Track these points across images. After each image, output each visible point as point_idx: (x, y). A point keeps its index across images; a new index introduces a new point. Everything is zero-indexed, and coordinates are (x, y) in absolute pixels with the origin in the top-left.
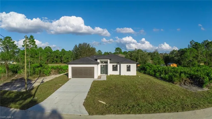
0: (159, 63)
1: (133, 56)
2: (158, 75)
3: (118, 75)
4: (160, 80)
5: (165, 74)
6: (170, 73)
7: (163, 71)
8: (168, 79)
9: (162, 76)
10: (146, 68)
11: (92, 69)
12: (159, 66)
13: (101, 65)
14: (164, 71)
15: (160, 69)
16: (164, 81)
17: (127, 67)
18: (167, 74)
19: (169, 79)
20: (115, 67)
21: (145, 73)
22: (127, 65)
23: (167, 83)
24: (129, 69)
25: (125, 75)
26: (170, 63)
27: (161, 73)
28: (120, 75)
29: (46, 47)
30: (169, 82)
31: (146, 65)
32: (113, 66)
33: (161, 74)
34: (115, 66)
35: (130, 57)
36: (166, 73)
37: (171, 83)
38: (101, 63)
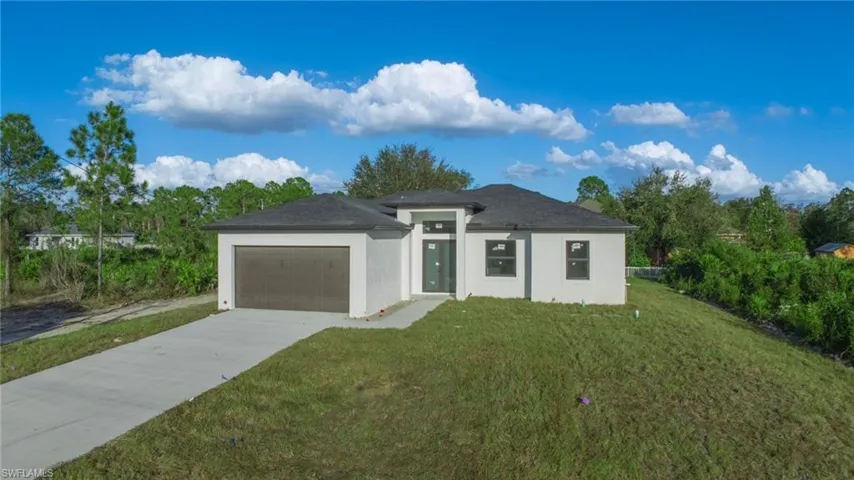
0: (777, 243)
1: (642, 204)
2: (764, 302)
3: (517, 300)
4: (772, 335)
5: (804, 300)
6: (831, 294)
7: (789, 281)
8: (818, 333)
9: (785, 309)
10: (705, 263)
11: (340, 260)
12: (774, 254)
13: (426, 243)
14: (795, 282)
15: (775, 268)
16: (793, 343)
17: (570, 253)
18: (815, 299)
19: (827, 336)
20: (500, 253)
21: (692, 294)
23: (815, 359)
24: (578, 265)
25: (558, 301)
26: (829, 244)
27: (781, 293)
28: (530, 299)
29: (288, 180)
30: (825, 352)
31: (704, 252)
32: (490, 244)
33: (782, 301)
34: (501, 247)
35: (628, 209)
36: (808, 296)
37: (839, 364)
38: (425, 232)
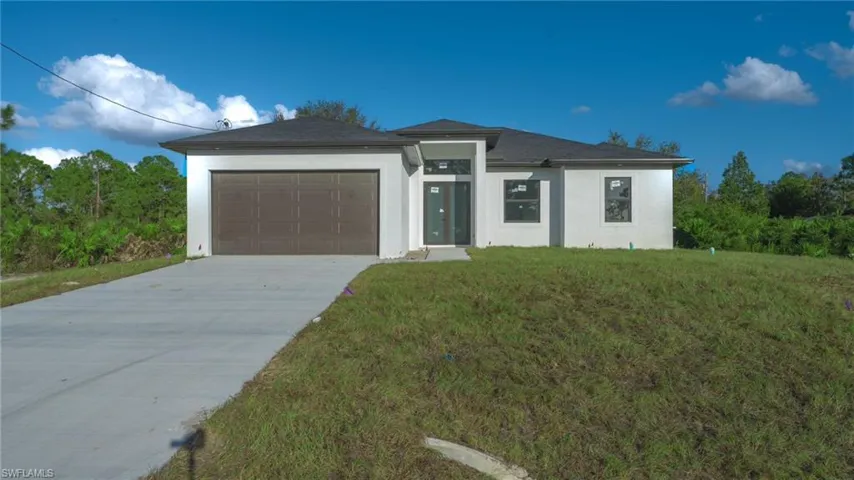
13: (427, 185)
17: (609, 192)
20: (520, 195)
22: (608, 180)
28: (561, 245)
32: (510, 185)
34: (522, 188)
38: (426, 172)
